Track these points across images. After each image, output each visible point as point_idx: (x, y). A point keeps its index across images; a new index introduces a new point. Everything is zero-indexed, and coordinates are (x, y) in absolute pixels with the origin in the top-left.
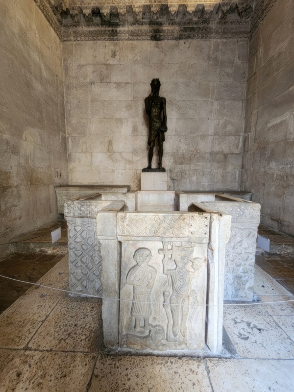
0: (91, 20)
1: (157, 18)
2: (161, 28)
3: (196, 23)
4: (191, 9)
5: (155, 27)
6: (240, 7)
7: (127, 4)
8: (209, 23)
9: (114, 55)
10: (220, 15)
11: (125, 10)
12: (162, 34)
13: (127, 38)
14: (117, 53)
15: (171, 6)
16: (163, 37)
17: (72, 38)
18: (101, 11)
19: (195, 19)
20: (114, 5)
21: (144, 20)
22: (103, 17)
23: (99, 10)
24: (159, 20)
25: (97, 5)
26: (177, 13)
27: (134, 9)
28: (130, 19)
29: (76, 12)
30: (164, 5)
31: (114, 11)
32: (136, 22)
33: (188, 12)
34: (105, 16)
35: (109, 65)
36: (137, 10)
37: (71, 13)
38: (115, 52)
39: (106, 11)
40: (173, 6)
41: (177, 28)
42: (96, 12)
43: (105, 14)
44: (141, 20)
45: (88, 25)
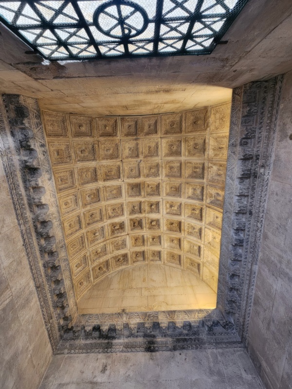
0: (91, 334)
1: (151, 332)
2: (155, 340)
3: (187, 335)
4: (179, 325)
5: (149, 339)
6: (221, 322)
7: (124, 322)
8: (199, 335)
9: (104, 370)
10: (207, 328)
11: (122, 326)
12: (156, 345)
13: (121, 350)
14: (108, 368)
15: (162, 323)
16: (157, 348)
17: (66, 351)
18: (101, 328)
19: (185, 332)
20: (113, 323)
21: (138, 334)
22: (102, 332)
23: (100, 327)
24: (152, 333)
25: (99, 323)
26: (168, 328)
27: (130, 326)
28: (126, 333)
29: (79, 329)
30: (156, 322)
31: (112, 327)
32: (131, 335)
33: (177, 327)
34: (103, 332)
35: (96, 383)
36: (132, 326)
37: (74, 329)
38: (106, 366)
39: (105, 328)
40: (164, 323)
41: (170, 339)
42: (97, 328)
43: (104, 330)
44: (136, 334)
45: (86, 339)
